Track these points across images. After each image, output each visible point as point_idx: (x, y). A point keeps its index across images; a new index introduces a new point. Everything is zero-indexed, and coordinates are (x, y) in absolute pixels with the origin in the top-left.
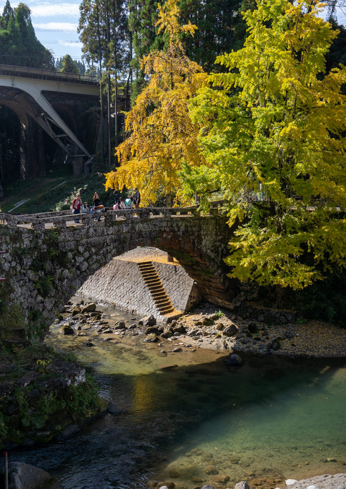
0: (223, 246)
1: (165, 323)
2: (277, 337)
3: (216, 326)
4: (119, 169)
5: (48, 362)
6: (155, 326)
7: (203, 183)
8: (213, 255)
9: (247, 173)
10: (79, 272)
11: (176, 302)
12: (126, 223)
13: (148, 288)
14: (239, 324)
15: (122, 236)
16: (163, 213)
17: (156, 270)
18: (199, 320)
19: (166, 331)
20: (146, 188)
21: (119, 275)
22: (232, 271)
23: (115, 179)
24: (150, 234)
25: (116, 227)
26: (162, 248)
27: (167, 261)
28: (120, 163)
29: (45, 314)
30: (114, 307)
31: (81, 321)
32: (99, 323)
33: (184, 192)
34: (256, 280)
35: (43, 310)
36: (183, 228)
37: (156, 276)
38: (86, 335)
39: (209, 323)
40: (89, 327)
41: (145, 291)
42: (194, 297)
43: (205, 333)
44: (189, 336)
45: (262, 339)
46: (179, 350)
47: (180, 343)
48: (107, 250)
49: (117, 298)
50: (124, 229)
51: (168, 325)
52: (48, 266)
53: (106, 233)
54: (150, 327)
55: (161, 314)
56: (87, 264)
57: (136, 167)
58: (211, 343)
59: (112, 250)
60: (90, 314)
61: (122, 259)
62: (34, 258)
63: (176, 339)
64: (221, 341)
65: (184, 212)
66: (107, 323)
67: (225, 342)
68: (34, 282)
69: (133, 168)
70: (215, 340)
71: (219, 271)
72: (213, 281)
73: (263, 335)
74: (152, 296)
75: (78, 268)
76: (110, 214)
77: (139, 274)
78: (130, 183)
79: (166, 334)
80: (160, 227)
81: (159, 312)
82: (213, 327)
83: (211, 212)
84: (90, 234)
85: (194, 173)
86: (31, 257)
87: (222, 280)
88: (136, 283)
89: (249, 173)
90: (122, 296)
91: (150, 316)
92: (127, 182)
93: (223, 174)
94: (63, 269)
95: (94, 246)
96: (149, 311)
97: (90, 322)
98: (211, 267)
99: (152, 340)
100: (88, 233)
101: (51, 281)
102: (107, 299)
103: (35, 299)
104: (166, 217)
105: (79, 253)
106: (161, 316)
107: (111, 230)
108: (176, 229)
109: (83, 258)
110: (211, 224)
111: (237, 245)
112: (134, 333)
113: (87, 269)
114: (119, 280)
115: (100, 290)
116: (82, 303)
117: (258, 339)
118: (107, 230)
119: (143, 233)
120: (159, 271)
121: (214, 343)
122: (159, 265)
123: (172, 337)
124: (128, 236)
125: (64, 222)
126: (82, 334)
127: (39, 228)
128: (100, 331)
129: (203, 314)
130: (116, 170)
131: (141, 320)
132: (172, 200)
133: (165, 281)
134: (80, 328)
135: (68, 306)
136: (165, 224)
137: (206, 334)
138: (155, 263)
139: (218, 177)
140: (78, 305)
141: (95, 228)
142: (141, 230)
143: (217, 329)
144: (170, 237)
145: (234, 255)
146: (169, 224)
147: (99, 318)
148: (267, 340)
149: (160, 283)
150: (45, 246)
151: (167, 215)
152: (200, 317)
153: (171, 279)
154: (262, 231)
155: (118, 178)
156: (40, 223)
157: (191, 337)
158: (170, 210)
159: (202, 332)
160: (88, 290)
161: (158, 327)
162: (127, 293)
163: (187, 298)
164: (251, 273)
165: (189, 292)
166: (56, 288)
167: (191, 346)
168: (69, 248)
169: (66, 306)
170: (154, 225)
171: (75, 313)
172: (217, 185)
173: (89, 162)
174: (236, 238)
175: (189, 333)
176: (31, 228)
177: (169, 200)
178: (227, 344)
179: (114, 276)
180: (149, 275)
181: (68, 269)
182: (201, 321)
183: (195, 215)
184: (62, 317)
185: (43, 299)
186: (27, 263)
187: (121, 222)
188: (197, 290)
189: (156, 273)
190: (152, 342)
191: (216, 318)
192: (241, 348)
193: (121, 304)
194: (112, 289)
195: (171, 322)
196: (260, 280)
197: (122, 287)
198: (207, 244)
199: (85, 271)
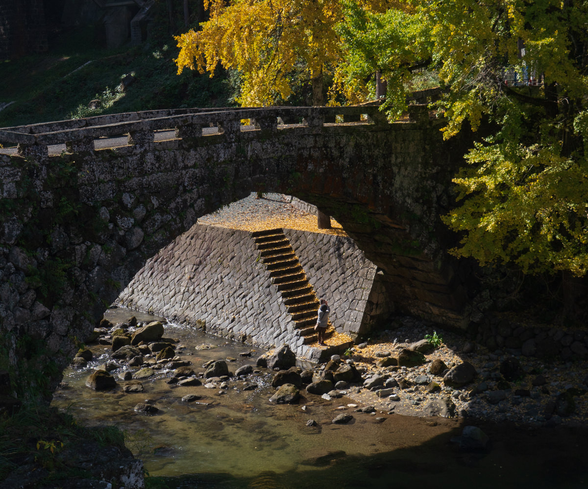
0: (440, 188)
1: (314, 361)
2: (567, 387)
3: (428, 367)
4: (207, 25)
5: (62, 445)
6: (293, 369)
7: (394, 48)
8: (418, 210)
9: (493, 22)
10: (124, 250)
11: (339, 316)
12: (226, 141)
13: (276, 286)
14: (481, 361)
15: (216, 171)
16: (306, 117)
17: (294, 248)
18: (390, 354)
19: (317, 378)
20: (266, 66)
21: (212, 261)
22: (462, 242)
23: (197, 47)
24: (278, 166)
25: (203, 151)
26: (306, 197)
27: (316, 228)
28: (209, 11)
29: (53, 343)
30: (203, 329)
31: (132, 361)
32: (170, 365)
33: (352, 68)
34: (517, 261)
35: (48, 335)
36: (350, 150)
37: (294, 259)
38: (144, 391)
39: (412, 359)
40: (148, 374)
41: (269, 294)
42: (377, 304)
43: (405, 381)
44: (369, 388)
45: (533, 393)
46: (347, 420)
47: (349, 405)
48: (185, 201)
49: (209, 310)
50: (222, 155)
51: (323, 367)
52: (57, 238)
53: (181, 165)
54: (282, 372)
55: (306, 343)
56: (142, 234)
57: (243, 18)
58: (417, 404)
59: (195, 201)
60: (151, 346)
61: (218, 226)
62: (26, 220)
63: (340, 396)
64: (440, 397)
65: (352, 115)
66: (188, 364)
67: (448, 402)
68: (28, 275)
69: (236, 22)
70: (428, 396)
71: (433, 246)
72: (420, 268)
73: (534, 385)
74: (286, 303)
75: (123, 242)
76: (190, 121)
77: (255, 255)
78: (231, 54)
79: (318, 384)
80: (299, 149)
81: (302, 339)
82: (422, 369)
83: (413, 112)
84: (148, 166)
85: (372, 25)
86: (21, 218)
87: (440, 264)
88: (251, 276)
89: (496, 22)
90: (219, 306)
91: (281, 347)
92: (225, 53)
93: (438, 26)
94: (89, 244)
95: (157, 193)
96: (281, 337)
97: (151, 362)
98: (413, 236)
99: (287, 399)
100: (142, 164)
101: (64, 270)
102: (187, 312)
103: (31, 311)
104: (312, 126)
105: (125, 211)
106: (306, 347)
107: (193, 157)
108: (336, 153)
109: (132, 220)
110: (413, 140)
111: (472, 184)
112: (247, 384)
113: (141, 244)
114: (213, 270)
115: (172, 293)
116: (133, 323)
117: (524, 394)
118: (185, 157)
119: (264, 163)
120: (301, 248)
121: (425, 404)
122: (300, 235)
123: (331, 393)
124: (231, 168)
125: (89, 139)
126: (134, 387)
127: (36, 155)
128: (174, 381)
129: (399, 341)
130: (200, 29)
131: (263, 356)
132: (325, 91)
133: (313, 271)
134: (129, 377)
135: (103, 330)
136: (310, 142)
137: (406, 385)
138: (290, 232)
139: (425, 33)
140: (124, 327)
141: (157, 153)
142: (257, 156)
143: (431, 372)
144: (321, 170)
145: (465, 206)
146: (320, 143)
147: (171, 354)
148: (544, 395)
149: (302, 275)
150: (49, 195)
151: (316, 121)
152: (392, 349)
153: (327, 267)
154: (528, 153)
155: (204, 44)
156: (36, 144)
157: (374, 390)
158: (322, 111)
159: (397, 379)
160: (145, 294)
161: (301, 371)
162: (232, 299)
163: (361, 306)
164: (505, 248)
165: (367, 293)
166: (76, 287)
167: (374, 410)
168: (102, 198)
169: (97, 330)
170: (287, 145)
171: (118, 343)
172: (424, 50)
173: (140, 17)
174: (470, 171)
175: (369, 381)
176: (17, 155)
177: (318, 91)
178: (454, 406)
179: (200, 263)
180: (278, 259)
181: (101, 245)
182: (396, 356)
183: (377, 121)
184: (91, 354)
185: (47, 310)
186: (11, 231)
187: (214, 139)
188: (384, 289)
189: (293, 252)
190: (287, 402)
191: (429, 349)
192: (484, 412)
193: (219, 322)
194: (197, 290)
195: (328, 360)
196: (525, 260)
197: (219, 286)
198: (405, 185)
199: (138, 249)
